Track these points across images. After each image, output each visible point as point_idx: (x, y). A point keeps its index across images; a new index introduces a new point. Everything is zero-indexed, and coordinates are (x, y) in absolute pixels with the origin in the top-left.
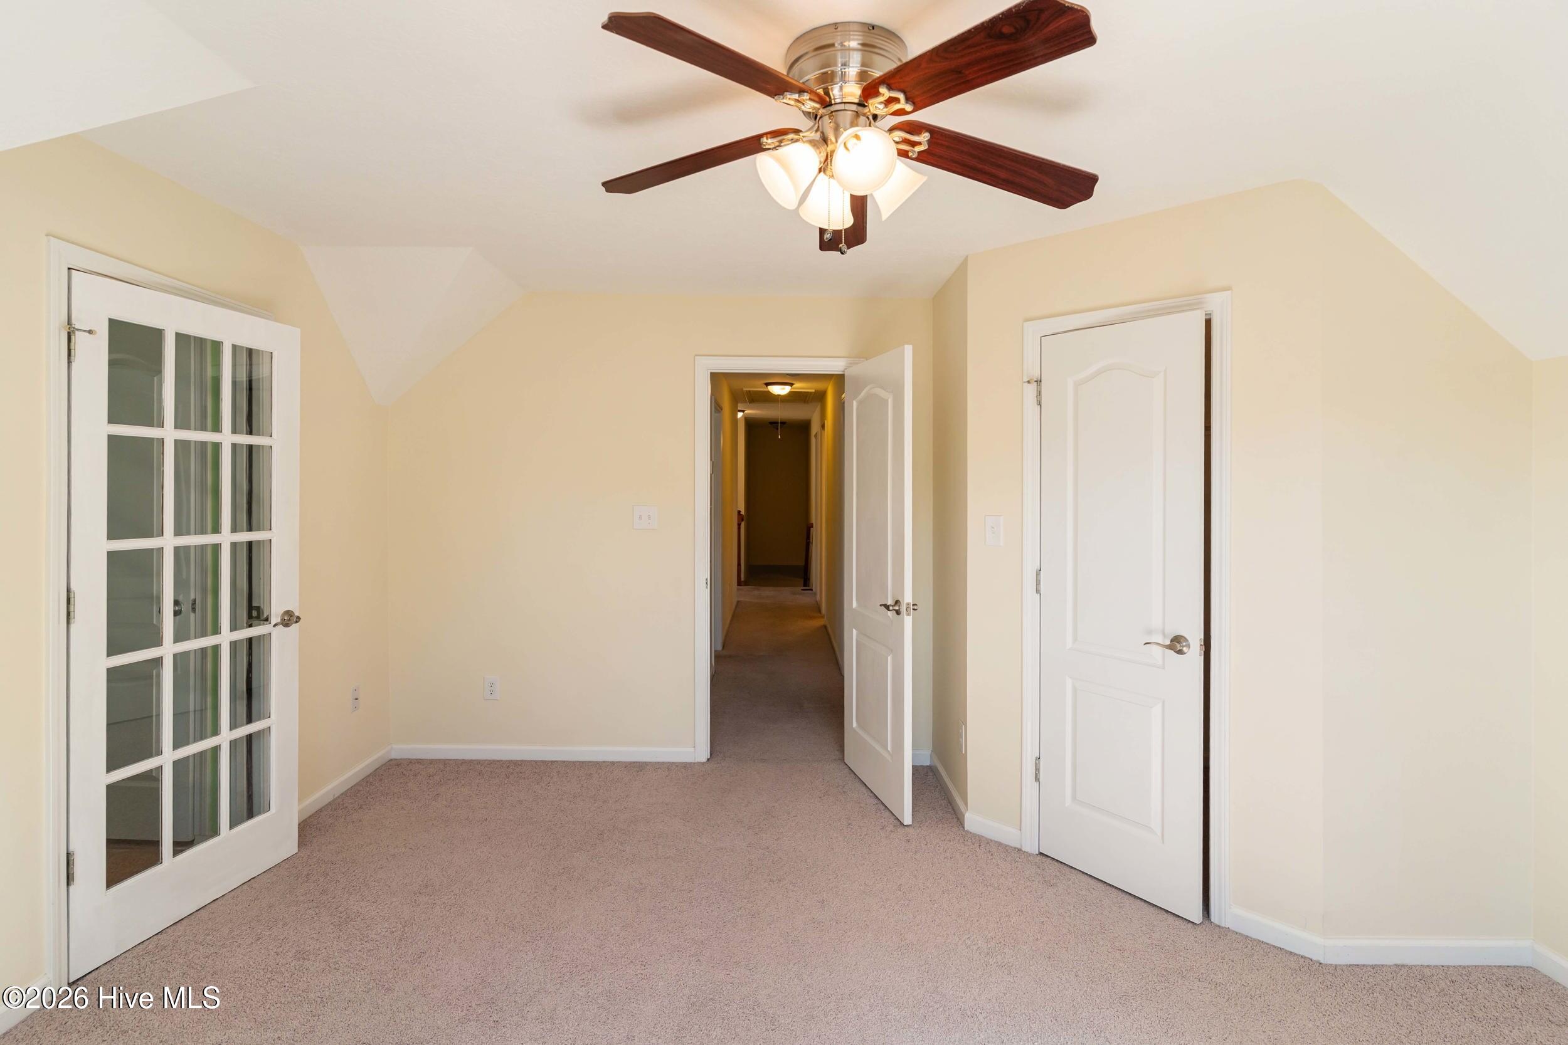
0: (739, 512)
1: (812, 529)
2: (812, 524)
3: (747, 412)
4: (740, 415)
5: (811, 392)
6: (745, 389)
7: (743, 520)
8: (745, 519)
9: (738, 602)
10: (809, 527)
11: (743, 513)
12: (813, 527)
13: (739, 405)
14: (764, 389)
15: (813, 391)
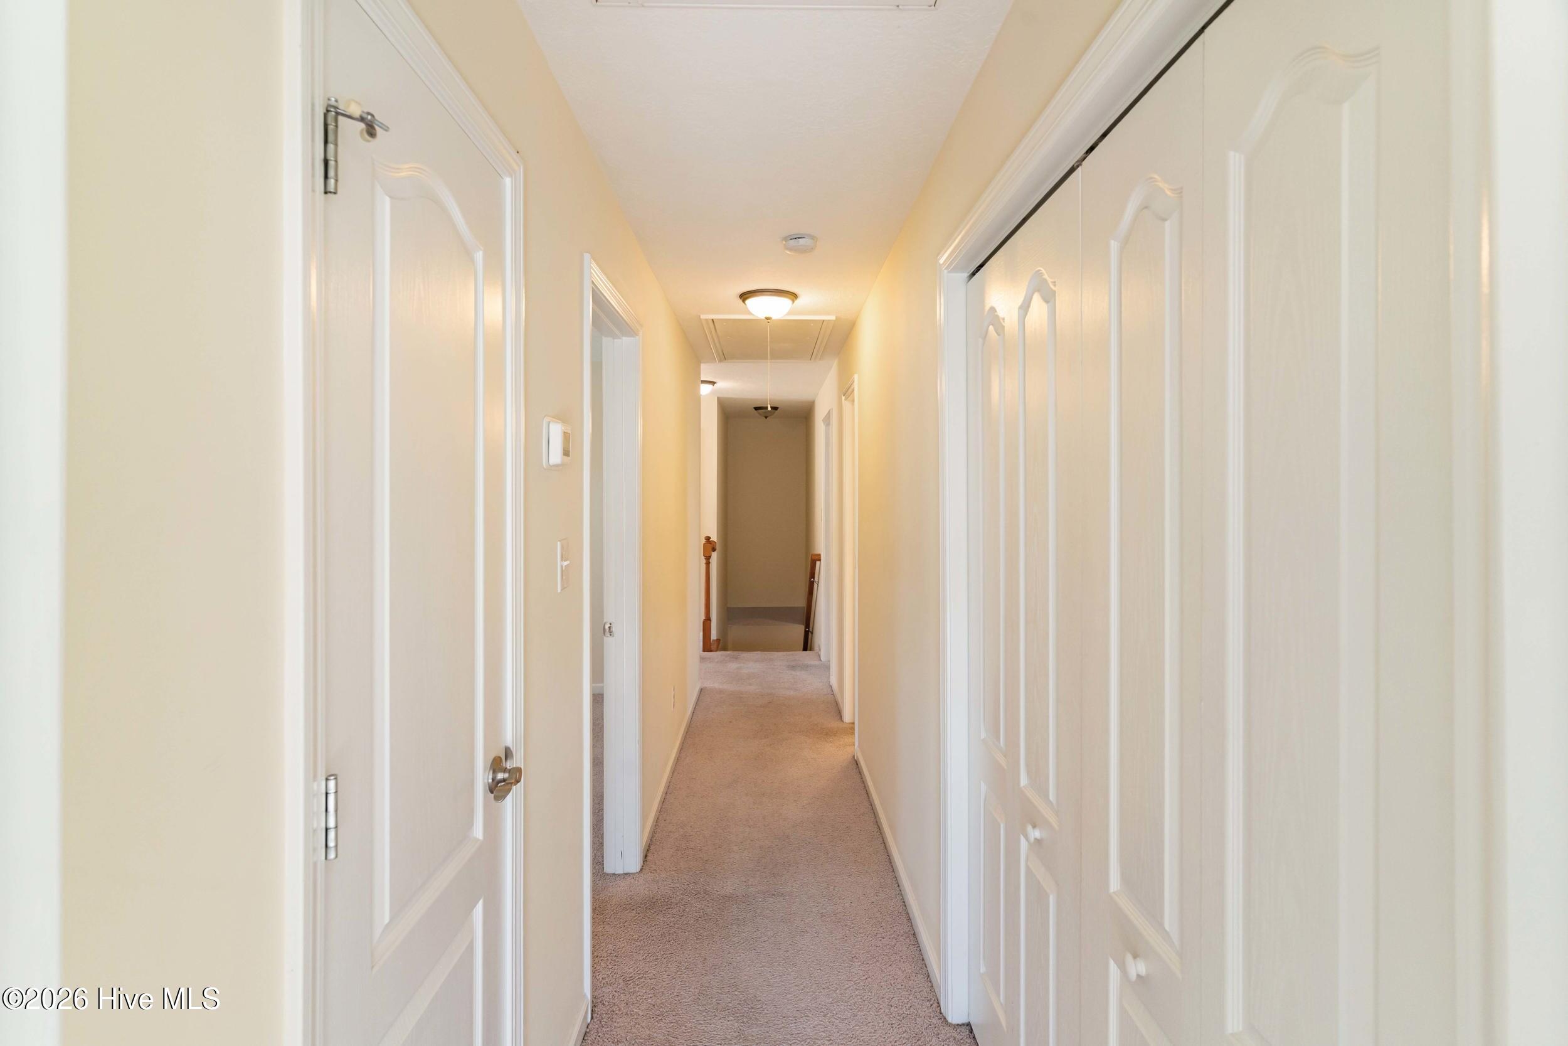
0: (708, 538)
1: (818, 563)
2: (820, 555)
3: (722, 385)
4: (705, 389)
5: (829, 321)
6: (703, 317)
7: (714, 550)
8: (718, 547)
9: (701, 690)
10: (815, 559)
11: (714, 538)
12: (820, 560)
13: (703, 366)
14: (737, 313)
15: (833, 318)
